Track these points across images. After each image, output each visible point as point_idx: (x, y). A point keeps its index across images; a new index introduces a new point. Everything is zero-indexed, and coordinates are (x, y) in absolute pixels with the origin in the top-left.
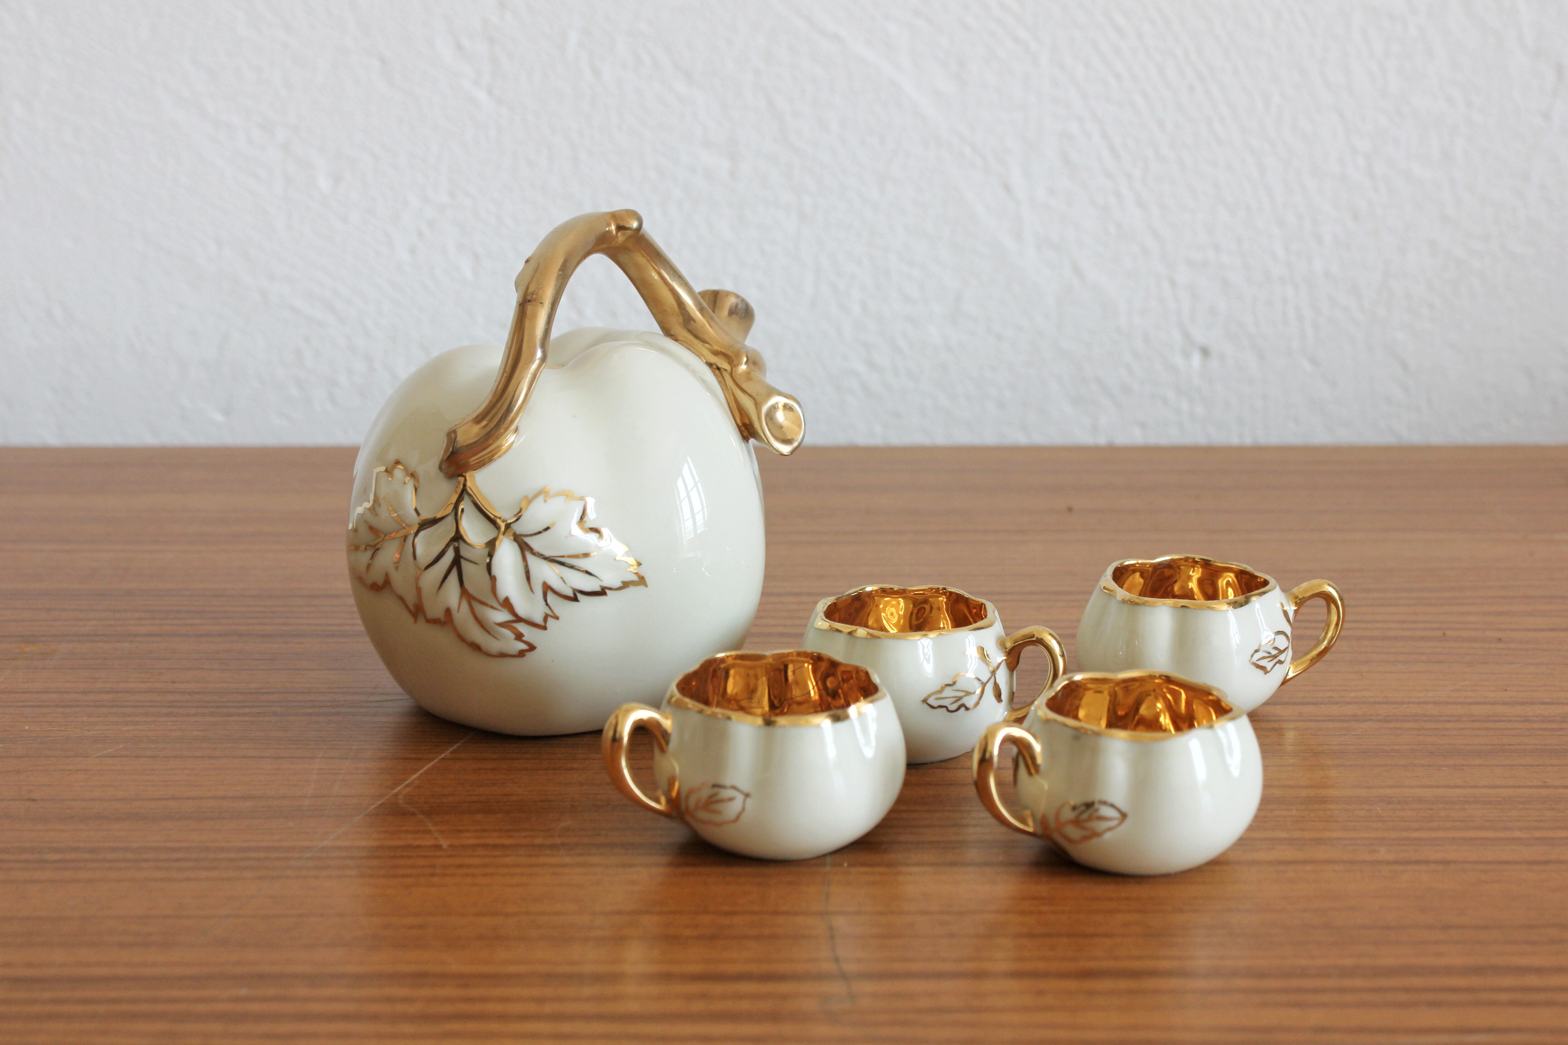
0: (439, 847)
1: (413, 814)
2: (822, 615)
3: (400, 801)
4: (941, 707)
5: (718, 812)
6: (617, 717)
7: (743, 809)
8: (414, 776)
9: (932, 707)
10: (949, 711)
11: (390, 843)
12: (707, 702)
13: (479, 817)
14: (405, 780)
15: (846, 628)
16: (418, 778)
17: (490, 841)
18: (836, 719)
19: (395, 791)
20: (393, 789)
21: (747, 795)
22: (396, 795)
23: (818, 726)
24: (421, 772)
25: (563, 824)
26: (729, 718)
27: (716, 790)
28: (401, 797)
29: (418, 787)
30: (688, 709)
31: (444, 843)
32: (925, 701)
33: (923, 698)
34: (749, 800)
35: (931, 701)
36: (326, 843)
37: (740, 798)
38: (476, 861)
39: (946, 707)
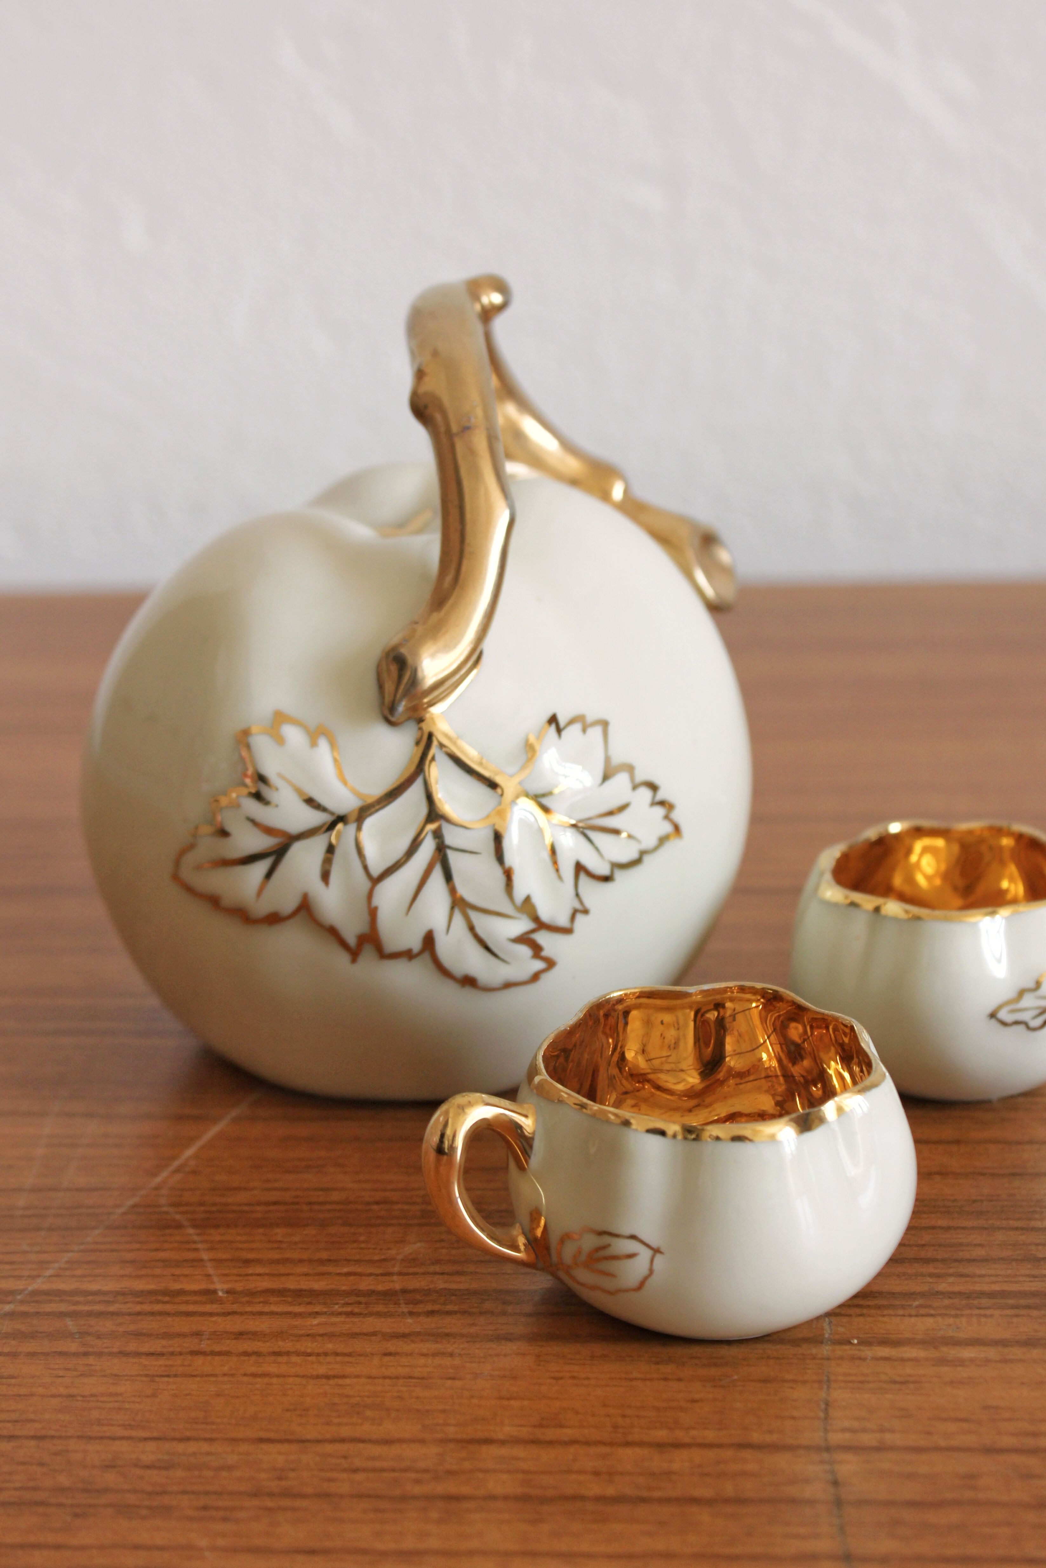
0: (209, 1294)
1: (179, 1226)
2: (828, 876)
3: (163, 1201)
4: (1017, 1023)
5: (611, 1275)
6: (447, 1113)
7: (651, 1271)
8: (190, 1152)
9: (1004, 1024)
10: (1029, 1028)
11: (140, 1285)
12: (592, 1095)
13: (279, 1233)
14: (173, 1158)
15: (867, 902)
16: (196, 1156)
17: (291, 1284)
18: (805, 1124)
19: (158, 1180)
20: (154, 1175)
21: (656, 1251)
22: (157, 1188)
23: (773, 1137)
24: (200, 1143)
25: (408, 1250)
26: (627, 1123)
27: (606, 1239)
28: (164, 1192)
29: (194, 1172)
30: (561, 1101)
31: (220, 1286)
32: (993, 1015)
33: (989, 1009)
34: (658, 1258)
35: (1003, 1015)
36: (38, 1284)
37: (645, 1254)
38: (263, 1325)
39: (1025, 1024)
